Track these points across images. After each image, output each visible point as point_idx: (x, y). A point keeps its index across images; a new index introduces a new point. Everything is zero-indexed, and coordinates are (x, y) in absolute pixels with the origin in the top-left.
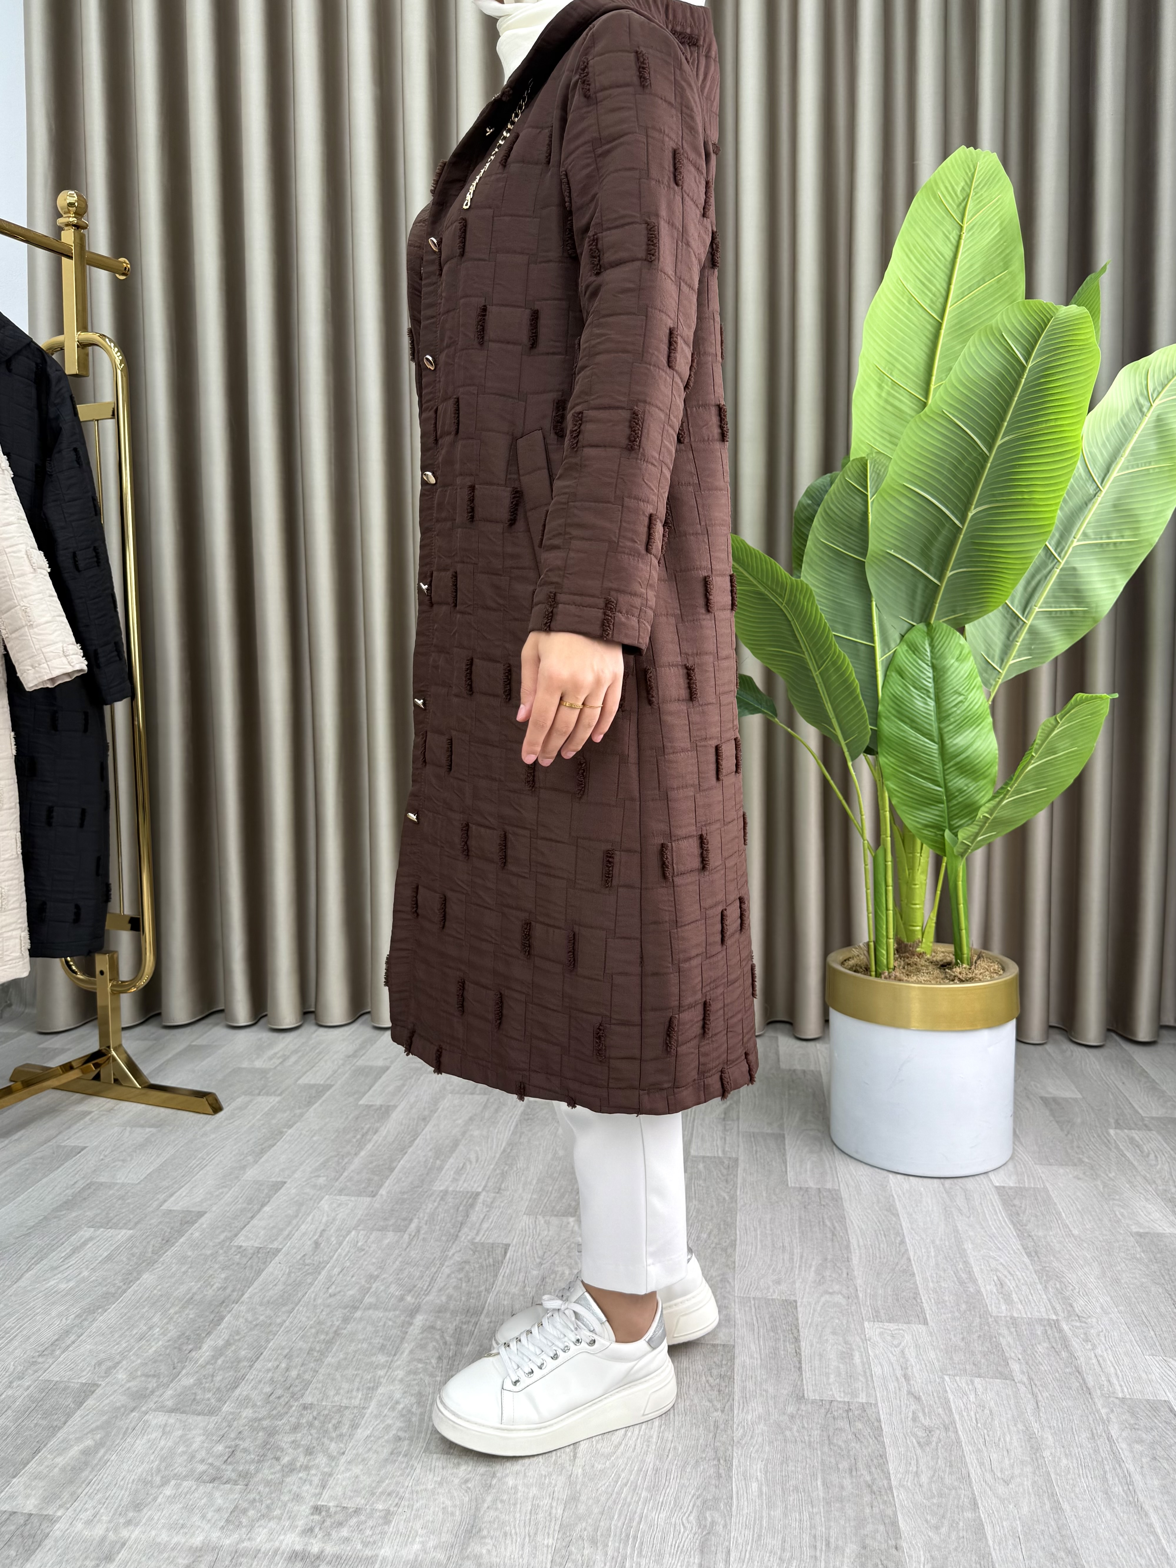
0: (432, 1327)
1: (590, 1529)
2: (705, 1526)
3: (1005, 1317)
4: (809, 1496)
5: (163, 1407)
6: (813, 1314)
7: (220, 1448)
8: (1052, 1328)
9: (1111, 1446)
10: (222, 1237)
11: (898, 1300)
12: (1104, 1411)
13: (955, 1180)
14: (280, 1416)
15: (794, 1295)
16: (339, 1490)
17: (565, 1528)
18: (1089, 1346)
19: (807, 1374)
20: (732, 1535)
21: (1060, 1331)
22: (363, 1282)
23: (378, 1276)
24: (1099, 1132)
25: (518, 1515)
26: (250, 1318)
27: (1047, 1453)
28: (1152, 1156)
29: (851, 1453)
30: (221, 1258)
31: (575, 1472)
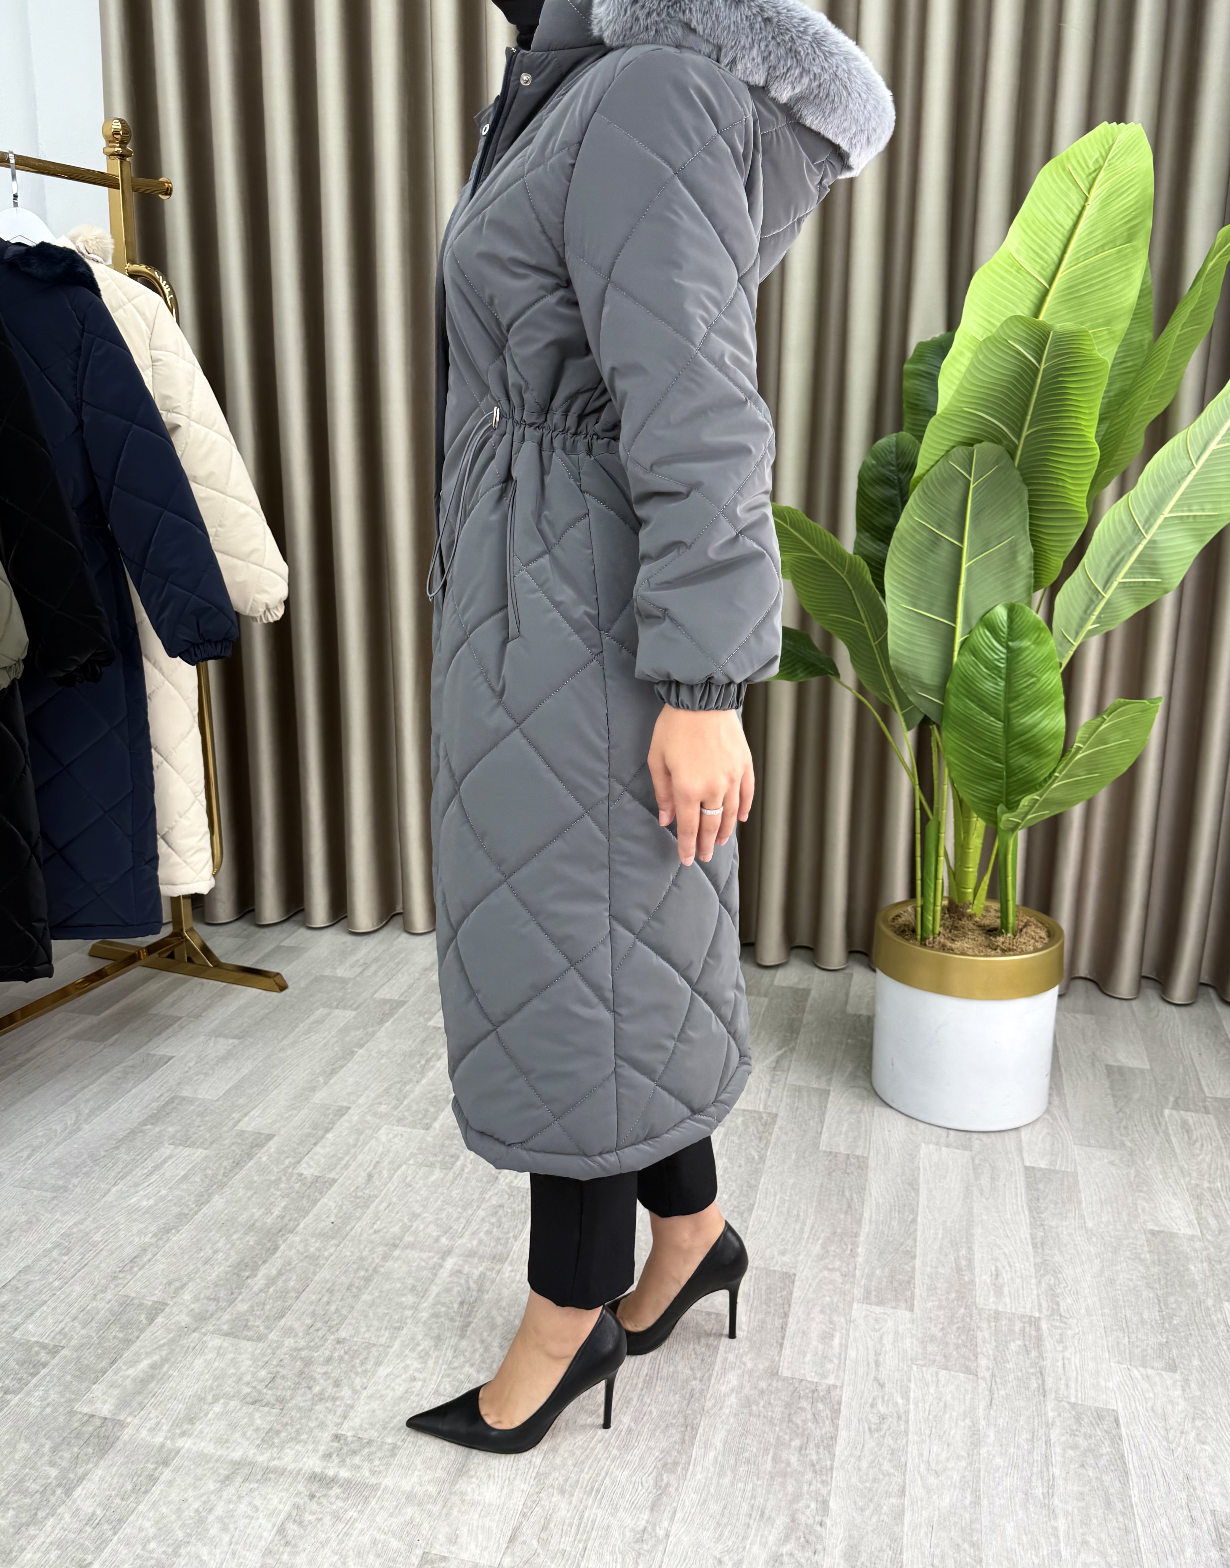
0: (460, 1272)
1: (561, 1479)
2: (660, 1487)
3: (990, 1310)
4: (758, 1469)
5: (220, 1330)
6: (808, 1290)
7: (263, 1373)
8: (1030, 1325)
9: (1046, 1449)
10: (287, 1162)
11: (891, 1283)
12: (1051, 1414)
14: (317, 1348)
15: (795, 1268)
16: (357, 1421)
17: (539, 1477)
18: (1060, 1348)
19: (787, 1351)
20: (682, 1497)
21: (1038, 1329)
22: (406, 1220)
23: (419, 1215)
24: (1154, 1112)
26: (302, 1249)
27: (984, 1451)
28: (1198, 1145)
29: (806, 1432)
30: (283, 1186)
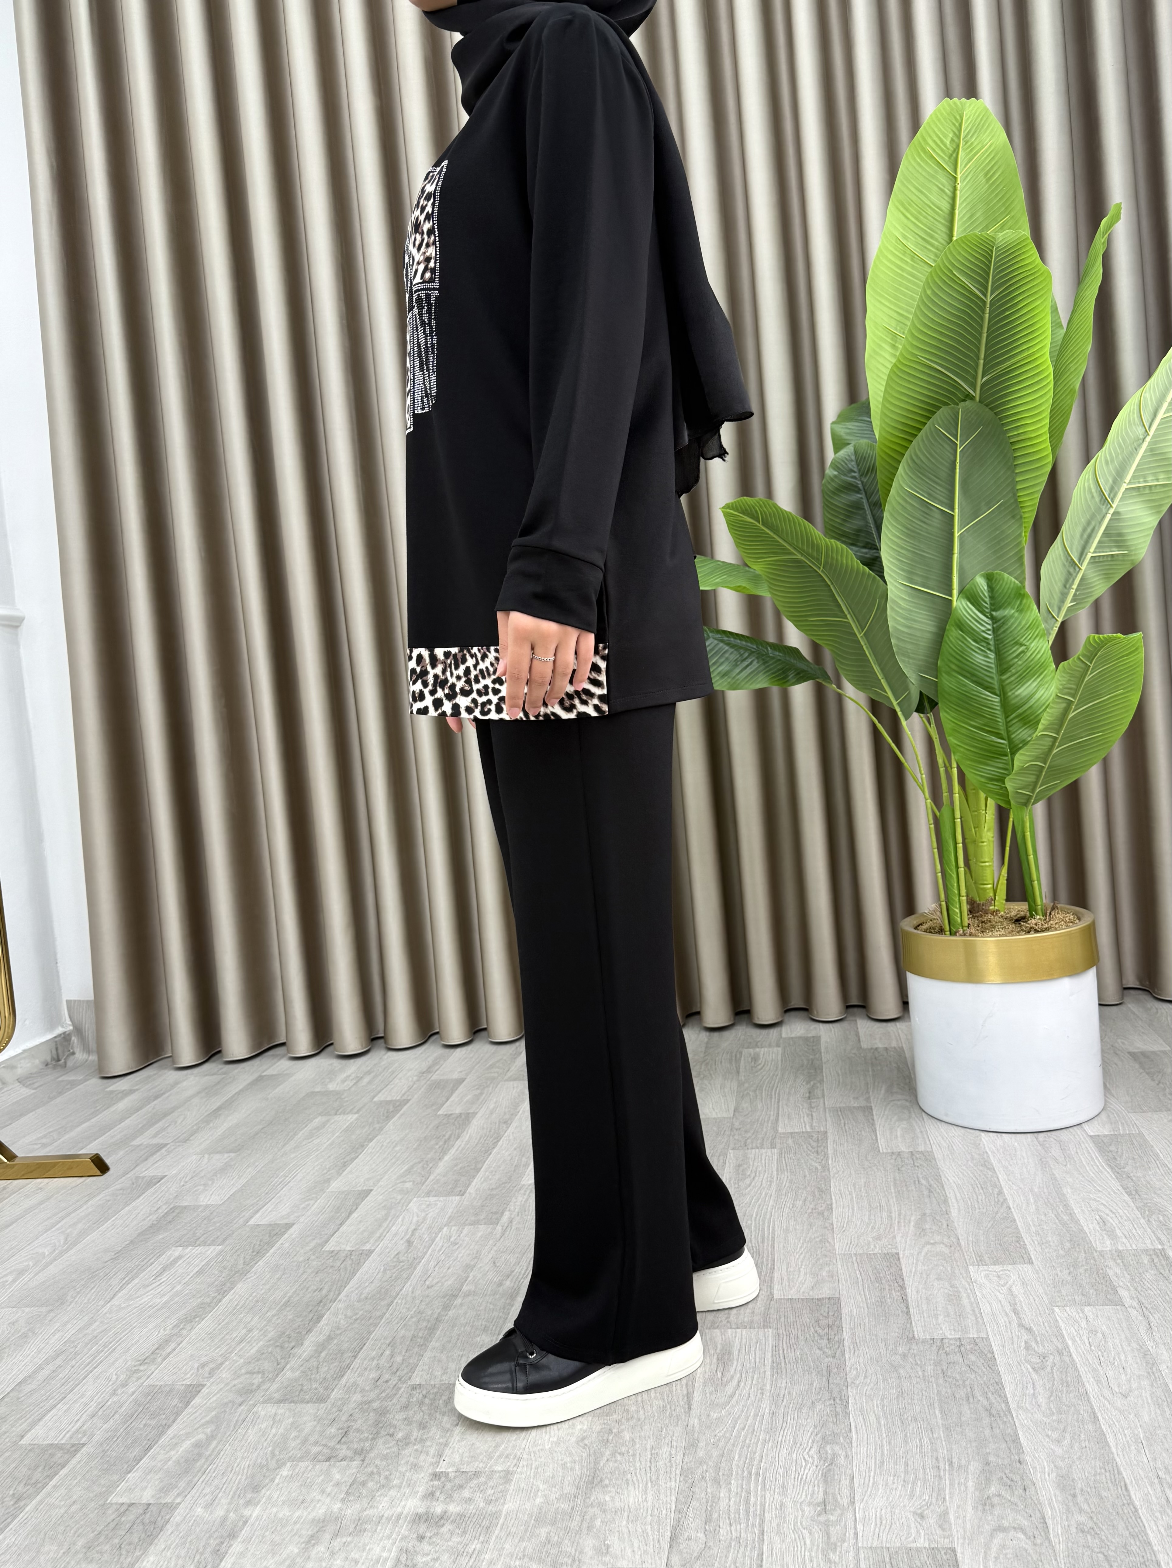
1: (711, 1470)
2: (827, 1458)
3: (1110, 1251)
4: (929, 1423)
5: (270, 1399)
6: (917, 1264)
7: (332, 1430)
10: (313, 1244)
11: (1000, 1245)
13: (1049, 1133)
14: (390, 1397)
15: (896, 1248)
16: (456, 1457)
17: (686, 1473)
19: (916, 1317)
20: (854, 1464)
21: (1167, 1258)
22: (460, 1272)
23: (474, 1266)
25: (638, 1465)
26: (349, 1313)
27: (1163, 1367)
29: (967, 1382)
30: (314, 1263)
31: (691, 1423)
